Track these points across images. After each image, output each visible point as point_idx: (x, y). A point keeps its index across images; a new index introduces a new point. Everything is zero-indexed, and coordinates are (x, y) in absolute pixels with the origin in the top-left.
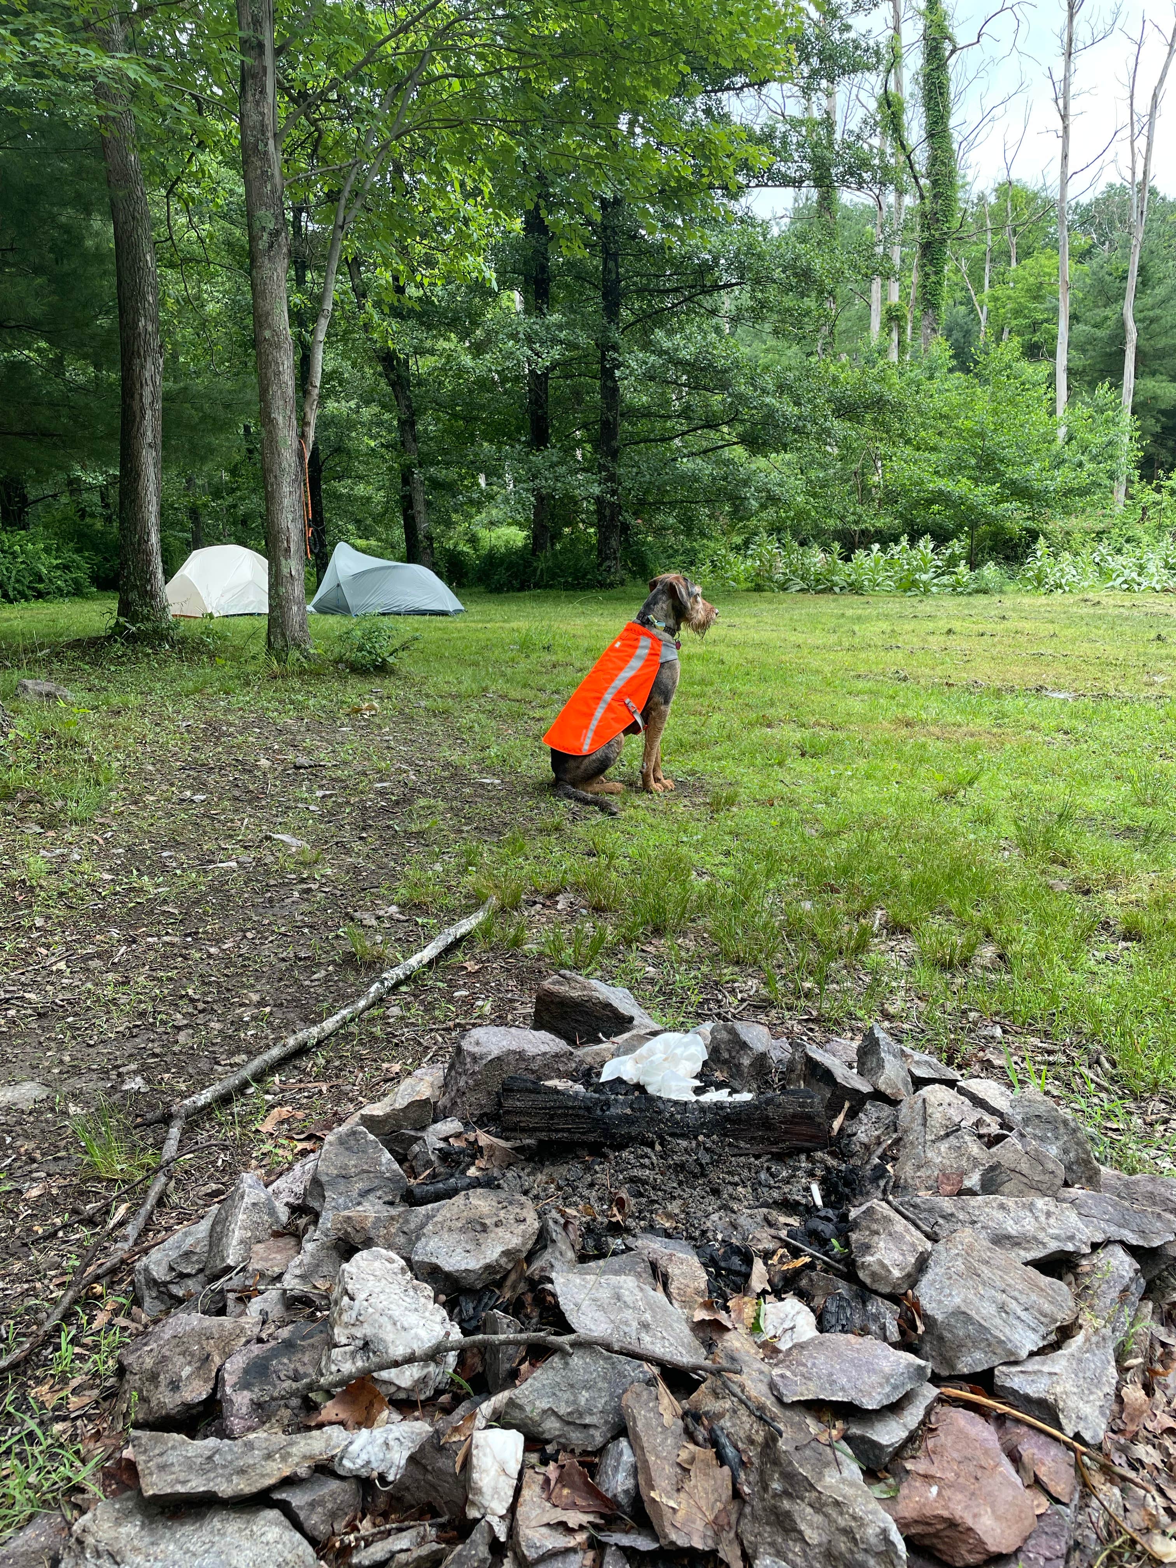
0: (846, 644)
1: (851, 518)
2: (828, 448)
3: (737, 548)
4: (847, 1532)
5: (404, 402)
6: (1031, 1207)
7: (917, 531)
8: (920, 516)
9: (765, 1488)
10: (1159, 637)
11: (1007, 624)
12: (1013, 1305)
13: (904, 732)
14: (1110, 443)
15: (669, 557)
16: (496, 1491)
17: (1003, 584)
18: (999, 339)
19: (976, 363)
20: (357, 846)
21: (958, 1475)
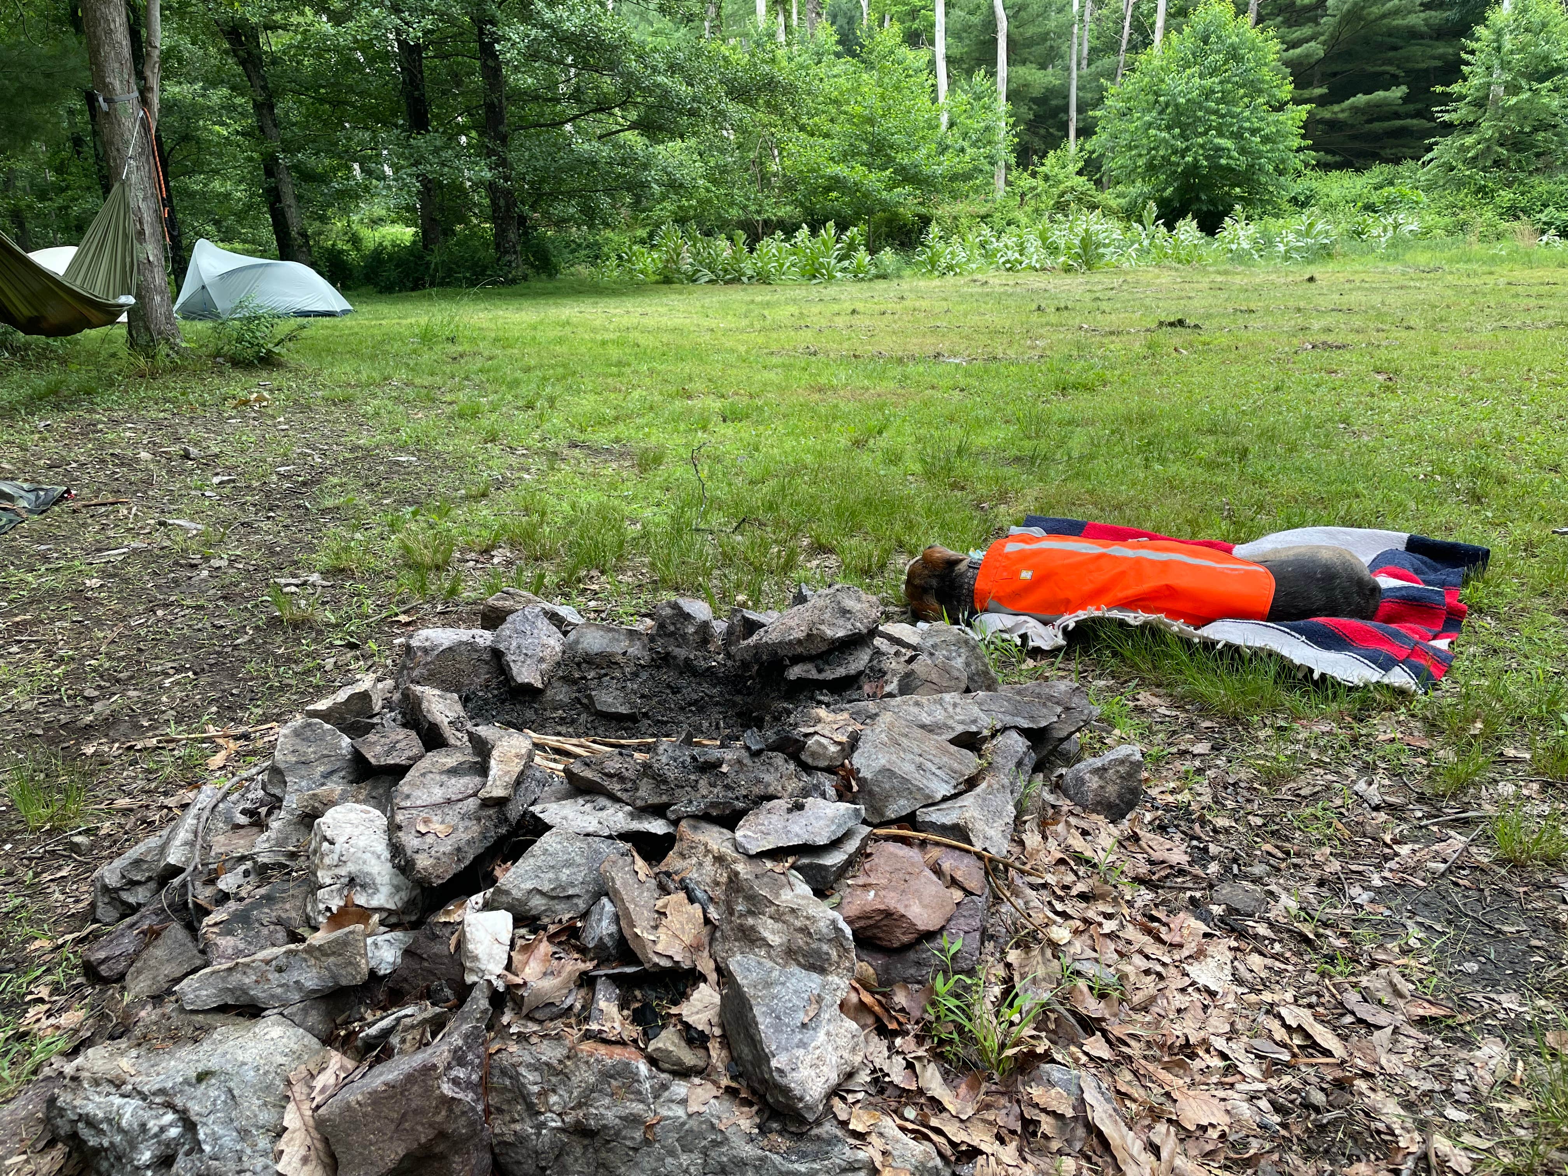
0: (757, 326)
1: (753, 208)
2: (725, 133)
3: (643, 242)
4: (805, 930)
5: (259, 83)
6: (940, 702)
7: (817, 221)
8: (819, 204)
9: (731, 912)
10: (1039, 308)
11: (906, 303)
12: (929, 765)
13: (817, 396)
14: (987, 129)
15: (573, 252)
16: (491, 956)
17: (899, 269)
18: (881, 25)
19: (862, 46)
20: (265, 525)
21: (890, 881)
